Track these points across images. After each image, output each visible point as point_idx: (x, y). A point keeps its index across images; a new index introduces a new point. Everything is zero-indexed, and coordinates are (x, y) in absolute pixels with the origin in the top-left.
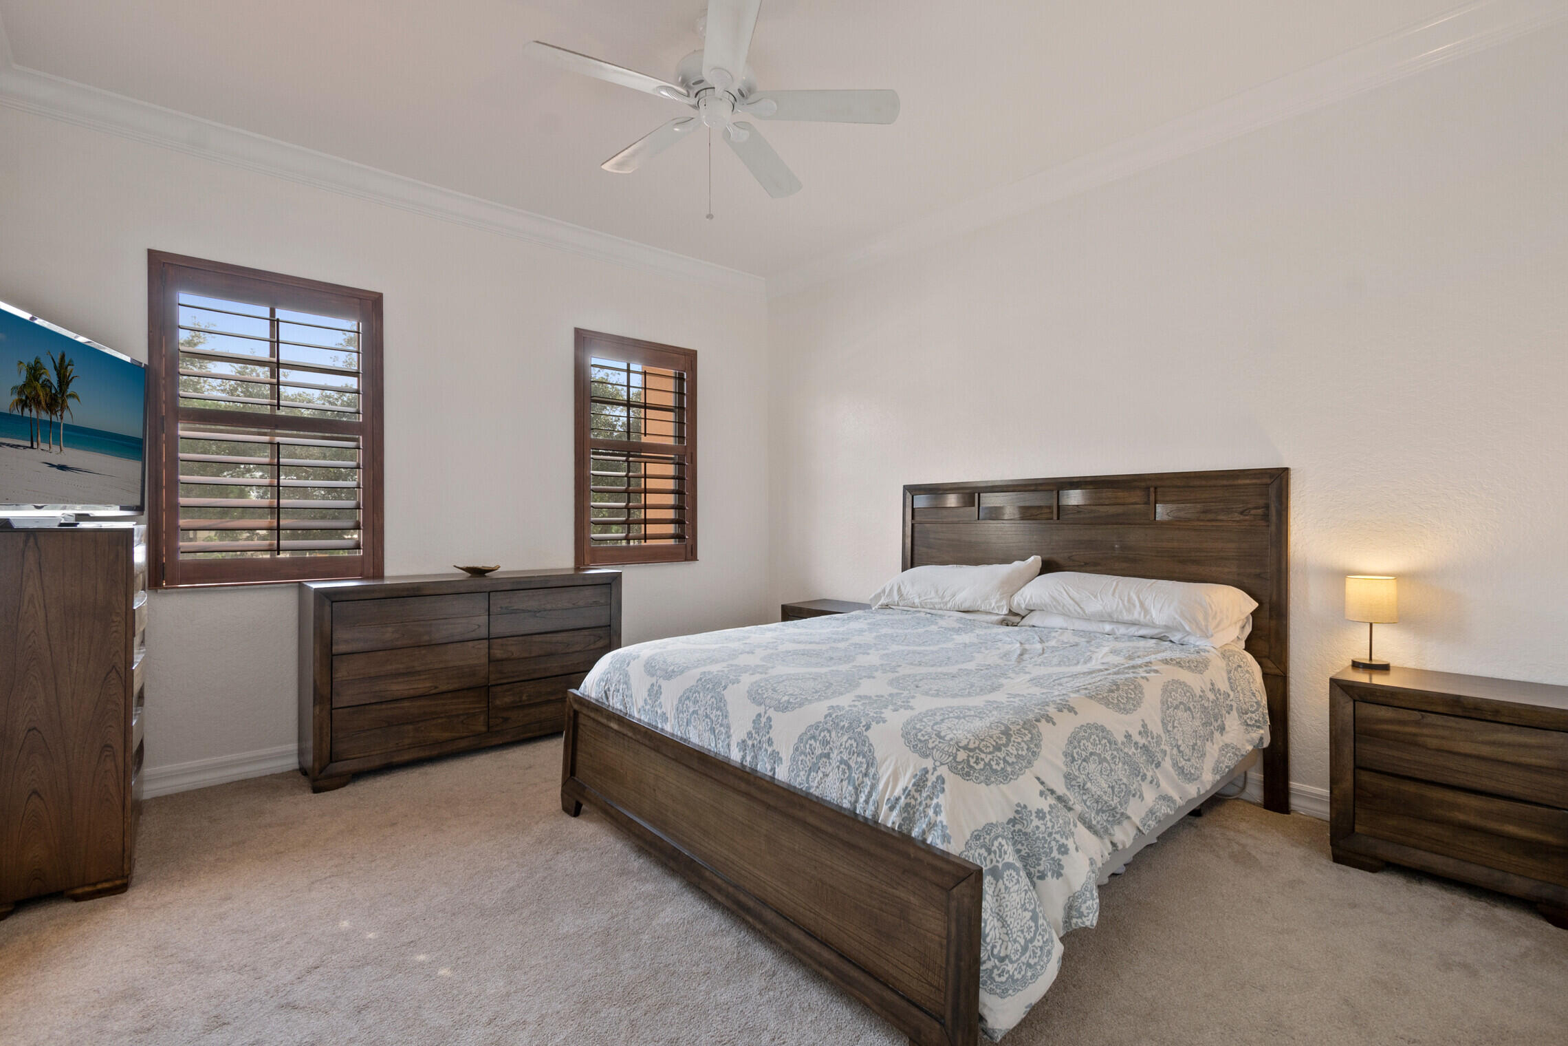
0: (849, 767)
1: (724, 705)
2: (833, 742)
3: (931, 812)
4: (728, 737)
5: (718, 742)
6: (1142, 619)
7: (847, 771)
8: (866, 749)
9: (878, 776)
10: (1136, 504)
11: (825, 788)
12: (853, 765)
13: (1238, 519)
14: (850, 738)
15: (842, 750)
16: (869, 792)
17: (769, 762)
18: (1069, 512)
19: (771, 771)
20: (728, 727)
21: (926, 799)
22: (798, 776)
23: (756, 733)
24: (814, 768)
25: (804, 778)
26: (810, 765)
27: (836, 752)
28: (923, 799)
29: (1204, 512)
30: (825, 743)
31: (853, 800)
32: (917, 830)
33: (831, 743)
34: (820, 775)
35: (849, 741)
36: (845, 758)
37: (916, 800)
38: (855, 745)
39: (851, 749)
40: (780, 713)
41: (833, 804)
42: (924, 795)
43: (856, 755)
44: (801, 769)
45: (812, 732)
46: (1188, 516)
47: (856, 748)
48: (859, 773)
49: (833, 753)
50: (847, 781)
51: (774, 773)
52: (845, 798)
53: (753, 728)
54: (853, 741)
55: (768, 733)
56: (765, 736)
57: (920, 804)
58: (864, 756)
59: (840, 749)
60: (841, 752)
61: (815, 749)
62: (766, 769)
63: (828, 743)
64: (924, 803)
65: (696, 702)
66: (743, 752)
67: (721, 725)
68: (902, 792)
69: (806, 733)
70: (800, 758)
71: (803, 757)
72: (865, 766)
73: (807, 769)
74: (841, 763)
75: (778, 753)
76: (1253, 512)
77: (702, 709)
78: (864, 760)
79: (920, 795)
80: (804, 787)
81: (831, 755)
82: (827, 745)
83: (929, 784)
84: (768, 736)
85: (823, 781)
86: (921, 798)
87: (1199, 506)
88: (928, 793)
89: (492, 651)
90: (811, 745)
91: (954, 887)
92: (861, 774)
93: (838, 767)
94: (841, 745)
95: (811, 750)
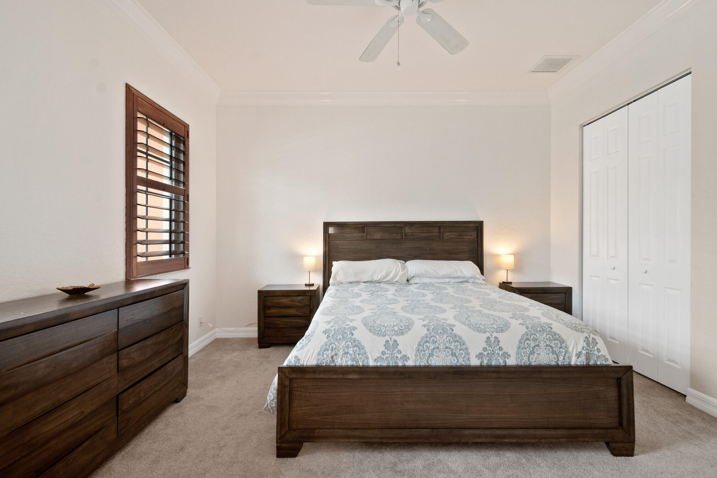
0: (552, 347)
1: (460, 339)
2: (539, 339)
3: (596, 352)
4: (468, 354)
5: (459, 359)
6: (462, 275)
7: (550, 349)
8: (557, 337)
9: (567, 346)
10: (436, 232)
11: (540, 360)
12: (553, 345)
13: (469, 238)
14: (547, 334)
15: (545, 341)
16: (564, 355)
17: (501, 359)
18: (408, 236)
19: (503, 363)
20: (467, 349)
21: (592, 348)
22: (523, 360)
23: (489, 347)
24: (532, 353)
25: (527, 360)
26: (528, 352)
27: (542, 342)
28: (591, 348)
29: (459, 235)
30: (535, 340)
31: (556, 360)
32: (592, 361)
33: (538, 339)
34: (536, 355)
35: (547, 336)
36: (548, 344)
37: (589, 350)
38: (551, 336)
39: (550, 339)
40: (501, 333)
41: (545, 365)
42: (591, 347)
43: (553, 341)
44: (524, 356)
45: (525, 337)
46: (454, 237)
47: (552, 337)
48: (557, 348)
49: (541, 343)
50: (551, 353)
51: (506, 363)
52: (552, 361)
53: (487, 345)
54: (549, 335)
55: (498, 345)
56: (496, 347)
57: (591, 351)
58: (558, 340)
59: (544, 340)
60: (545, 342)
61: (530, 344)
62: (500, 363)
63: (536, 339)
64: (592, 350)
65: (434, 342)
66: (481, 359)
67: (460, 350)
68: (582, 349)
69: (522, 339)
70: (522, 351)
71: (524, 350)
72: (560, 344)
73: (528, 355)
74: (546, 346)
75: (507, 353)
76: (473, 236)
77: (442, 345)
78: (558, 342)
79: (589, 347)
80: (528, 363)
81: (540, 345)
82: (536, 341)
83: (591, 342)
84: (498, 347)
85: (538, 357)
86: (590, 348)
87: (457, 233)
88: (592, 346)
89: (120, 362)
90: (527, 343)
91: (624, 375)
92: (559, 348)
93: (546, 349)
94: (544, 338)
95: (528, 345)
